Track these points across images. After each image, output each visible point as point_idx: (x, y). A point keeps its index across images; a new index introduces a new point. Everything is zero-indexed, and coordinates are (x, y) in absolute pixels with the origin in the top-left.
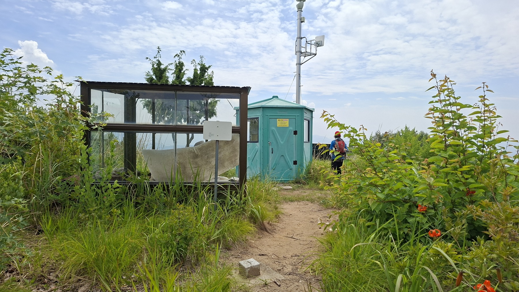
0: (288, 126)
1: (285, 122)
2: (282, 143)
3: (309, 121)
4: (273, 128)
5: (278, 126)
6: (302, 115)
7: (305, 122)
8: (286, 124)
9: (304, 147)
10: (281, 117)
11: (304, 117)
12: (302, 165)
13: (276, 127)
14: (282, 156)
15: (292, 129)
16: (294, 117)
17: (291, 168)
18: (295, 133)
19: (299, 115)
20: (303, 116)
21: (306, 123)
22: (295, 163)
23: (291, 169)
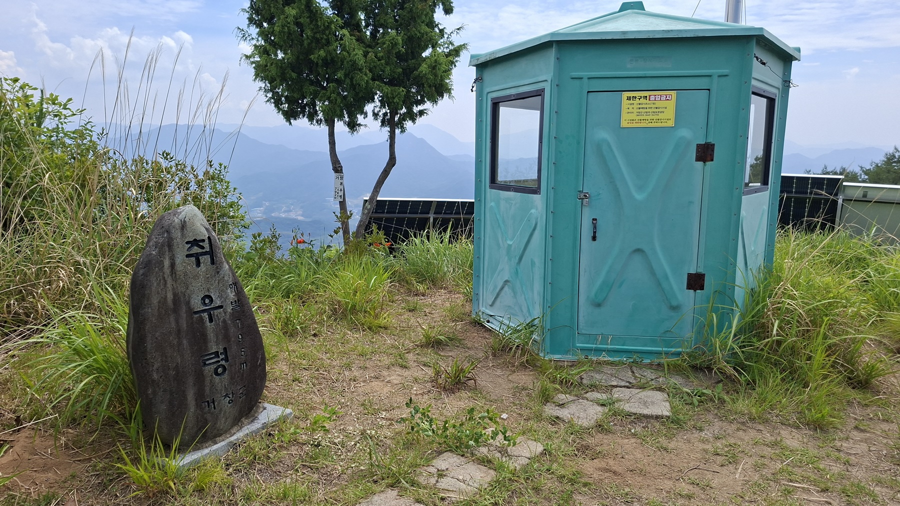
0: (671, 123)
1: (658, 104)
2: (639, 197)
3: (771, 102)
4: (603, 134)
5: (624, 124)
6: (745, 72)
7: (752, 107)
8: (661, 116)
9: (743, 213)
10: (643, 84)
11: (754, 82)
12: (725, 293)
13: (618, 129)
14: (638, 251)
15: (693, 136)
16: (703, 83)
17: (674, 303)
18: (705, 153)
19: (725, 71)
20: (749, 77)
21: (757, 109)
22: (696, 282)
23: (675, 308)
